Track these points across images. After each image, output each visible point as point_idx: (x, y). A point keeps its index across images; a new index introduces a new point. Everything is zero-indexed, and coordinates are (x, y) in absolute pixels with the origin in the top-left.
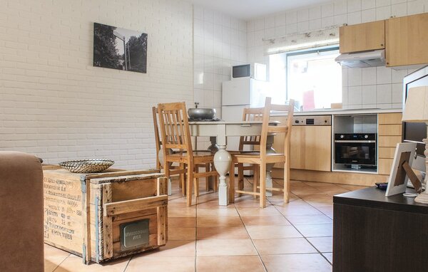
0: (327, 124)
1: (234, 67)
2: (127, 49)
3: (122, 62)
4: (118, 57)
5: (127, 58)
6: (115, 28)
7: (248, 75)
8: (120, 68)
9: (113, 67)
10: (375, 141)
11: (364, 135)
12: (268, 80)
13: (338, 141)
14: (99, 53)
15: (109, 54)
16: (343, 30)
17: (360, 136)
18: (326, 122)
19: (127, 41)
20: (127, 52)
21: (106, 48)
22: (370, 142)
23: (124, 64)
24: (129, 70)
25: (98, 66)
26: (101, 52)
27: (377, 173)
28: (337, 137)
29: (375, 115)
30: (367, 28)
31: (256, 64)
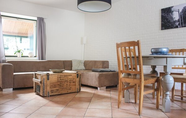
2: (181, 15)
3: (177, 24)
4: (175, 22)
5: (181, 20)
6: (172, 7)
8: (177, 27)
9: (172, 28)
14: (163, 23)
15: (169, 22)
19: (180, 11)
20: (181, 17)
21: (167, 19)
23: (179, 24)
24: (182, 27)
25: (163, 29)
26: (165, 22)
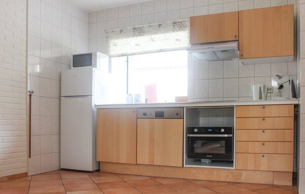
0: (178, 116)
1: (74, 56)
7: (90, 64)
10: (231, 135)
11: (220, 128)
12: (110, 71)
13: (191, 135)
16: (194, 21)
17: (216, 130)
18: (177, 114)
22: (226, 136)
27: (234, 168)
28: (190, 130)
29: (232, 108)
30: (220, 19)
31: (98, 53)
